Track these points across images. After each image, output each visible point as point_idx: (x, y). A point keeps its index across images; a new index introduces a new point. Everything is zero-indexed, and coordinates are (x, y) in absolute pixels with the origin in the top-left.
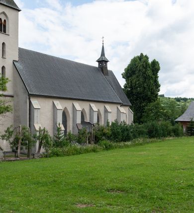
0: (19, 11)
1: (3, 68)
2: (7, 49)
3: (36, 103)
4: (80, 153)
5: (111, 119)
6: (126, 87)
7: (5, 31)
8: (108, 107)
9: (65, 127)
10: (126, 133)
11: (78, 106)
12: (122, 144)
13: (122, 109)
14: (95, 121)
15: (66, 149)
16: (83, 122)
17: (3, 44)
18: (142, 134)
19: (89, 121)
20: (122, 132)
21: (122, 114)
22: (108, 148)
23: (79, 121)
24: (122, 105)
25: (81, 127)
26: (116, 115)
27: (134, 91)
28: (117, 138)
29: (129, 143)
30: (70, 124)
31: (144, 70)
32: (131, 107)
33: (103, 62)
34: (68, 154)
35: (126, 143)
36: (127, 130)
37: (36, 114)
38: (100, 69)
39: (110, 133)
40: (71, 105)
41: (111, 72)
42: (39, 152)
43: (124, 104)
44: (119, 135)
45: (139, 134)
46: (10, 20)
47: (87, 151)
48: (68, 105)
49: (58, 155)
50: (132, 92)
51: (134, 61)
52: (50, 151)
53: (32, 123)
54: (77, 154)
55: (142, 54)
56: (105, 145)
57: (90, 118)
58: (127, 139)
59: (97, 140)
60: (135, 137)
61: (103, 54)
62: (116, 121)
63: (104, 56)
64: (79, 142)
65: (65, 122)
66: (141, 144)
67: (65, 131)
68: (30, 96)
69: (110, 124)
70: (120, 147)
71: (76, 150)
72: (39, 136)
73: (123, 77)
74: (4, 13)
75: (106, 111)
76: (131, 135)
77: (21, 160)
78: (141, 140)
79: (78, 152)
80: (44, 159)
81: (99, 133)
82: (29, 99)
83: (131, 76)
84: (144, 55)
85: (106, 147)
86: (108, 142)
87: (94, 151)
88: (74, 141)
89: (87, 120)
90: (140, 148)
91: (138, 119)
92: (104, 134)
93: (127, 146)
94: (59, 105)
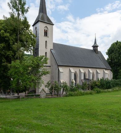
0: (53, 25)
1: (46, 53)
2: (48, 44)
3: (61, 69)
4: (83, 95)
5: (100, 77)
6: (108, 59)
7: (47, 36)
8: (98, 71)
9: (76, 81)
10: (108, 85)
11: (82, 70)
12: (106, 90)
13: (106, 72)
14: (91, 78)
15: (76, 93)
16: (85, 78)
17: (46, 41)
18: (118, 85)
19: (88, 78)
20: (106, 84)
21: (106, 74)
22: (98, 92)
23: (83, 78)
24: (106, 69)
25: (84, 81)
26: (103, 74)
27: (113, 62)
28: (103, 87)
29: (110, 90)
30: (78, 79)
31: (119, 50)
32: (111, 70)
33: (95, 47)
34: (77, 95)
35: (109, 90)
36: (109, 83)
37: (61, 75)
38: (94, 51)
39: (100, 84)
40: (79, 70)
41: (100, 52)
42: (63, 93)
43: (107, 69)
44: (104, 85)
45: (116, 85)
46: (49, 30)
47: (87, 94)
48: (77, 70)
49: (72, 96)
50: (112, 62)
51: (113, 45)
52: (68, 94)
53: (59, 79)
54: (82, 95)
55: (117, 41)
56: (97, 91)
57: (89, 76)
58: (109, 87)
59: (92, 88)
60: (114, 86)
61: (95, 43)
62: (103, 78)
63: (96, 43)
64: (83, 89)
65: (75, 79)
66: (117, 91)
67: (76, 83)
68: (59, 66)
69: (100, 80)
70: (105, 92)
71: (81, 93)
72: (63, 86)
73: (107, 54)
74: (46, 27)
75: (97, 73)
76: (111, 85)
77: (54, 97)
78: (117, 88)
79: (82, 94)
80: (65, 97)
81: (94, 84)
82: (58, 67)
83: (111, 53)
84: (119, 41)
85: (97, 92)
86: (99, 89)
87: (91, 94)
88: (80, 89)
89: (87, 77)
90: (117, 93)
91: (115, 77)
92: (96, 85)
93: (109, 92)
94: (73, 70)
